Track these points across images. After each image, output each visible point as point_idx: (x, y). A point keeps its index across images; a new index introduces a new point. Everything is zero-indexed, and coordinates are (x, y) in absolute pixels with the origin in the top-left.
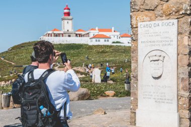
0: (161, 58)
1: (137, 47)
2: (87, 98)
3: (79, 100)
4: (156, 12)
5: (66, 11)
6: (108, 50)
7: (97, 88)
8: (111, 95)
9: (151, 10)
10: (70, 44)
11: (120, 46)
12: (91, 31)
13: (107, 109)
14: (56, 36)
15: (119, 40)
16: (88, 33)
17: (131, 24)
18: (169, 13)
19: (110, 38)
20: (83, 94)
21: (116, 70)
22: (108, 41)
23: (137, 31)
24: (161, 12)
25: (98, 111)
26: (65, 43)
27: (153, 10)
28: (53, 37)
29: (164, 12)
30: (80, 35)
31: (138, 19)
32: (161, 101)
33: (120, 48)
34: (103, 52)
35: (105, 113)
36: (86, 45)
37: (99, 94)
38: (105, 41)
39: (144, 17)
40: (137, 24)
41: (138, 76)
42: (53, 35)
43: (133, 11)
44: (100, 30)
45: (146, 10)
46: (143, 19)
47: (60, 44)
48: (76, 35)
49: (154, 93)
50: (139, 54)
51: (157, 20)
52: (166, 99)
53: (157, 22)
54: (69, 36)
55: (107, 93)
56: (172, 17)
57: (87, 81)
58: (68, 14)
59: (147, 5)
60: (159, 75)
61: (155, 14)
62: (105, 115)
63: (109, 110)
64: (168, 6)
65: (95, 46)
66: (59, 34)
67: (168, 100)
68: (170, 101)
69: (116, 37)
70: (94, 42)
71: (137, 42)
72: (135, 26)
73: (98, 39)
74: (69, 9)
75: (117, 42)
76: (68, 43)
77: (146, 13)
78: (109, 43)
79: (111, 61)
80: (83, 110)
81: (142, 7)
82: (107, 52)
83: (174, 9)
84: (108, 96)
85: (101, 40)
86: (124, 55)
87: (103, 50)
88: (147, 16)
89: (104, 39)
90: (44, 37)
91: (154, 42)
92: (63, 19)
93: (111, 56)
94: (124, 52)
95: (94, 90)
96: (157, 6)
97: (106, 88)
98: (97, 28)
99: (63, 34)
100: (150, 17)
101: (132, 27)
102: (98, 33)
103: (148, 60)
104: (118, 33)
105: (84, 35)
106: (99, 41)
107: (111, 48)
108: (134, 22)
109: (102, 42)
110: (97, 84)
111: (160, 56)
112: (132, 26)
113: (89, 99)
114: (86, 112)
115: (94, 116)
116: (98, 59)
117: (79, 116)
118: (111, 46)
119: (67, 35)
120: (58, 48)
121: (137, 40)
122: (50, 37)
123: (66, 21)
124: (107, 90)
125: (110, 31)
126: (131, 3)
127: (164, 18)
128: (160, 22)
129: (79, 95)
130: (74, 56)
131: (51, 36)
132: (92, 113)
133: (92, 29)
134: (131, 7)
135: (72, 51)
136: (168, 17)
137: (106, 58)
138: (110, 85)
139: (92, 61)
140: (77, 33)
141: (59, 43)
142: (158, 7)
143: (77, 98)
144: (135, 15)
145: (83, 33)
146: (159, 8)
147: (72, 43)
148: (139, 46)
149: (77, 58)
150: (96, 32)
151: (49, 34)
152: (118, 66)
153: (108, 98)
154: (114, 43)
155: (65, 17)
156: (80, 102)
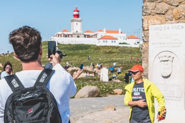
0: (171, 59)
1: (148, 48)
2: (97, 95)
3: (89, 96)
4: (166, 16)
5: (76, 13)
6: (114, 50)
7: (105, 86)
8: (119, 93)
9: (162, 14)
10: (79, 45)
11: (127, 47)
12: (99, 32)
13: (117, 106)
14: (66, 36)
15: (125, 41)
16: (96, 35)
17: (143, 27)
18: (179, 17)
19: (117, 39)
20: (93, 92)
21: (122, 70)
22: (115, 42)
23: (148, 33)
24: (172, 16)
25: (108, 107)
26: (74, 43)
27: (164, 14)
28: (63, 38)
29: (174, 16)
30: (89, 36)
31: (149, 22)
32: (169, 98)
33: (126, 49)
34: (110, 53)
35: (115, 110)
36: (93, 45)
37: (108, 92)
38: (112, 42)
39: (155, 21)
40: (148, 27)
41: (149, 74)
42: (63, 35)
43: (145, 15)
44: (108, 32)
45: (157, 14)
46: (154, 22)
47: (69, 45)
48: (85, 36)
49: (163, 91)
50: (149, 55)
51: (168, 23)
52: (174, 97)
53: (167, 25)
54: (78, 37)
55: (115, 91)
56: (181, 21)
57: (95, 80)
58: (78, 16)
59: (158, 9)
60: (169, 75)
61: (166, 18)
62: (115, 111)
63: (118, 107)
64: (178, 11)
65: (102, 47)
66: (69, 35)
67: (177, 97)
68: (178, 99)
69: (123, 38)
70: (101, 43)
71: (148, 44)
72: (146, 29)
73: (105, 40)
74: (78, 11)
75: (124, 43)
76: (76, 43)
77: (158, 17)
78: (116, 44)
79: (118, 61)
80: (94, 106)
81: (153, 11)
82: (114, 53)
83: (183, 13)
84: (116, 94)
85: (108, 41)
86: (130, 55)
87: (110, 51)
88: (157, 19)
89: (111, 40)
90: (55, 38)
91: (164, 43)
92: (72, 21)
93: (118, 56)
94: (130, 53)
95: (103, 88)
96: (168, 10)
97: (114, 86)
98: (104, 30)
99: (72, 35)
100: (161, 21)
101: (144, 30)
102: (105, 35)
103: (158, 60)
104: (125, 35)
105: (92, 36)
106: (106, 42)
107: (118, 49)
108: (145, 25)
109: (109, 43)
110: (105, 82)
111: (170, 57)
112: (143, 28)
113: (99, 96)
114: (97, 108)
115: (105, 112)
116: (105, 59)
117: (91, 111)
118: (118, 47)
119: (76, 36)
120: (67, 48)
121: (148, 42)
122: (60, 38)
123: (75, 23)
124: (115, 89)
125: (117, 32)
126: (143, 7)
127: (173, 21)
128: (170, 26)
129: (90, 92)
130: (83, 56)
131: (61, 36)
132: (103, 109)
133: (100, 31)
134: (143, 11)
135: (81, 51)
136: (178, 21)
137: (113, 58)
138: (118, 83)
139: (100, 61)
140: (86, 34)
141: (68, 43)
142: (168, 12)
143: (88, 95)
144: (147, 18)
145: (91, 34)
146: (170, 12)
147: (81, 43)
148: (150, 47)
149: (85, 57)
150: (104, 34)
151: (59, 35)
152: (124, 66)
153: (117, 95)
154: (120, 44)
155: (75, 19)
156: (91, 99)
